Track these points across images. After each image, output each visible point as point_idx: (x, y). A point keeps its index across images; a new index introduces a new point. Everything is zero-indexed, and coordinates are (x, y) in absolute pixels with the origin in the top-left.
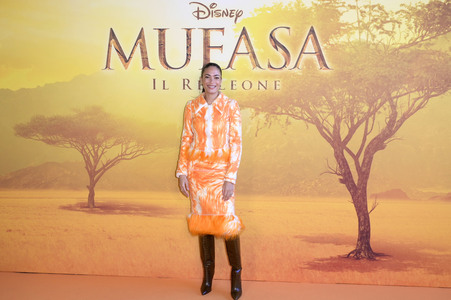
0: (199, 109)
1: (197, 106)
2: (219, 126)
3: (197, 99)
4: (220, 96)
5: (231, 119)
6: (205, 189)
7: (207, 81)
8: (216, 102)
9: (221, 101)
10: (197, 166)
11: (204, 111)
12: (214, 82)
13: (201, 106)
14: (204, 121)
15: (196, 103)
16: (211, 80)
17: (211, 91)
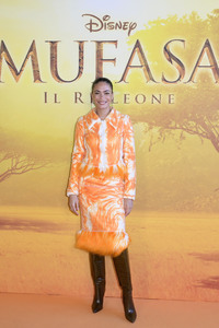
0: (92, 125)
1: (90, 122)
2: (114, 142)
3: (89, 115)
4: (113, 111)
5: (126, 135)
6: (96, 204)
7: (97, 97)
8: (109, 117)
9: (114, 116)
10: (87, 181)
11: (97, 127)
12: (104, 98)
13: (94, 122)
14: (98, 137)
15: (88, 118)
16: (101, 96)
17: (102, 106)
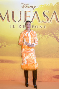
0: (26, 34)
2: (33, 38)
10: (25, 50)
12: (29, 26)
17: (28, 28)
